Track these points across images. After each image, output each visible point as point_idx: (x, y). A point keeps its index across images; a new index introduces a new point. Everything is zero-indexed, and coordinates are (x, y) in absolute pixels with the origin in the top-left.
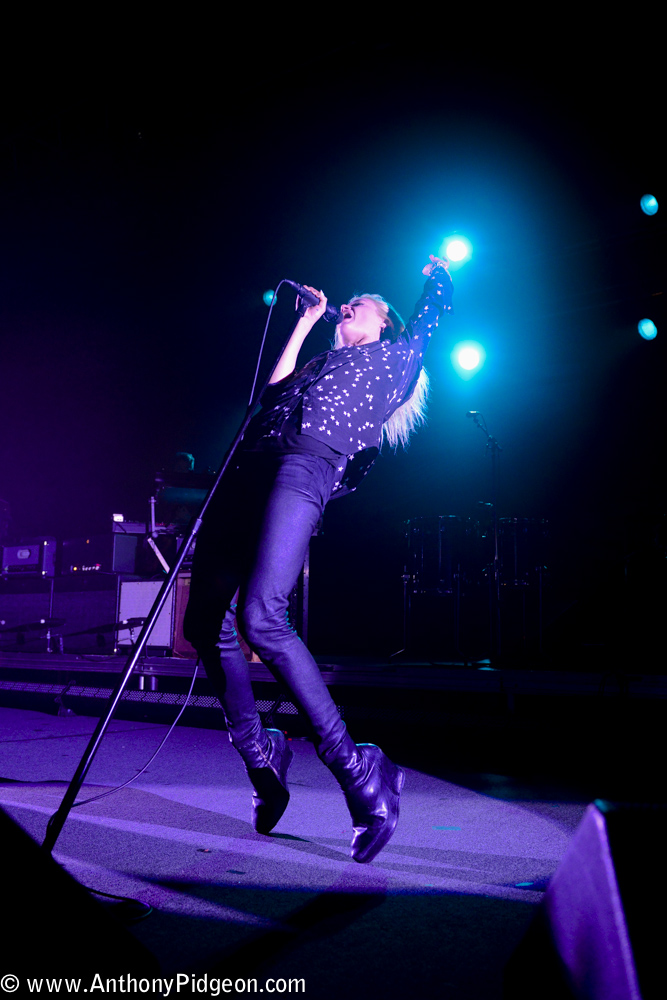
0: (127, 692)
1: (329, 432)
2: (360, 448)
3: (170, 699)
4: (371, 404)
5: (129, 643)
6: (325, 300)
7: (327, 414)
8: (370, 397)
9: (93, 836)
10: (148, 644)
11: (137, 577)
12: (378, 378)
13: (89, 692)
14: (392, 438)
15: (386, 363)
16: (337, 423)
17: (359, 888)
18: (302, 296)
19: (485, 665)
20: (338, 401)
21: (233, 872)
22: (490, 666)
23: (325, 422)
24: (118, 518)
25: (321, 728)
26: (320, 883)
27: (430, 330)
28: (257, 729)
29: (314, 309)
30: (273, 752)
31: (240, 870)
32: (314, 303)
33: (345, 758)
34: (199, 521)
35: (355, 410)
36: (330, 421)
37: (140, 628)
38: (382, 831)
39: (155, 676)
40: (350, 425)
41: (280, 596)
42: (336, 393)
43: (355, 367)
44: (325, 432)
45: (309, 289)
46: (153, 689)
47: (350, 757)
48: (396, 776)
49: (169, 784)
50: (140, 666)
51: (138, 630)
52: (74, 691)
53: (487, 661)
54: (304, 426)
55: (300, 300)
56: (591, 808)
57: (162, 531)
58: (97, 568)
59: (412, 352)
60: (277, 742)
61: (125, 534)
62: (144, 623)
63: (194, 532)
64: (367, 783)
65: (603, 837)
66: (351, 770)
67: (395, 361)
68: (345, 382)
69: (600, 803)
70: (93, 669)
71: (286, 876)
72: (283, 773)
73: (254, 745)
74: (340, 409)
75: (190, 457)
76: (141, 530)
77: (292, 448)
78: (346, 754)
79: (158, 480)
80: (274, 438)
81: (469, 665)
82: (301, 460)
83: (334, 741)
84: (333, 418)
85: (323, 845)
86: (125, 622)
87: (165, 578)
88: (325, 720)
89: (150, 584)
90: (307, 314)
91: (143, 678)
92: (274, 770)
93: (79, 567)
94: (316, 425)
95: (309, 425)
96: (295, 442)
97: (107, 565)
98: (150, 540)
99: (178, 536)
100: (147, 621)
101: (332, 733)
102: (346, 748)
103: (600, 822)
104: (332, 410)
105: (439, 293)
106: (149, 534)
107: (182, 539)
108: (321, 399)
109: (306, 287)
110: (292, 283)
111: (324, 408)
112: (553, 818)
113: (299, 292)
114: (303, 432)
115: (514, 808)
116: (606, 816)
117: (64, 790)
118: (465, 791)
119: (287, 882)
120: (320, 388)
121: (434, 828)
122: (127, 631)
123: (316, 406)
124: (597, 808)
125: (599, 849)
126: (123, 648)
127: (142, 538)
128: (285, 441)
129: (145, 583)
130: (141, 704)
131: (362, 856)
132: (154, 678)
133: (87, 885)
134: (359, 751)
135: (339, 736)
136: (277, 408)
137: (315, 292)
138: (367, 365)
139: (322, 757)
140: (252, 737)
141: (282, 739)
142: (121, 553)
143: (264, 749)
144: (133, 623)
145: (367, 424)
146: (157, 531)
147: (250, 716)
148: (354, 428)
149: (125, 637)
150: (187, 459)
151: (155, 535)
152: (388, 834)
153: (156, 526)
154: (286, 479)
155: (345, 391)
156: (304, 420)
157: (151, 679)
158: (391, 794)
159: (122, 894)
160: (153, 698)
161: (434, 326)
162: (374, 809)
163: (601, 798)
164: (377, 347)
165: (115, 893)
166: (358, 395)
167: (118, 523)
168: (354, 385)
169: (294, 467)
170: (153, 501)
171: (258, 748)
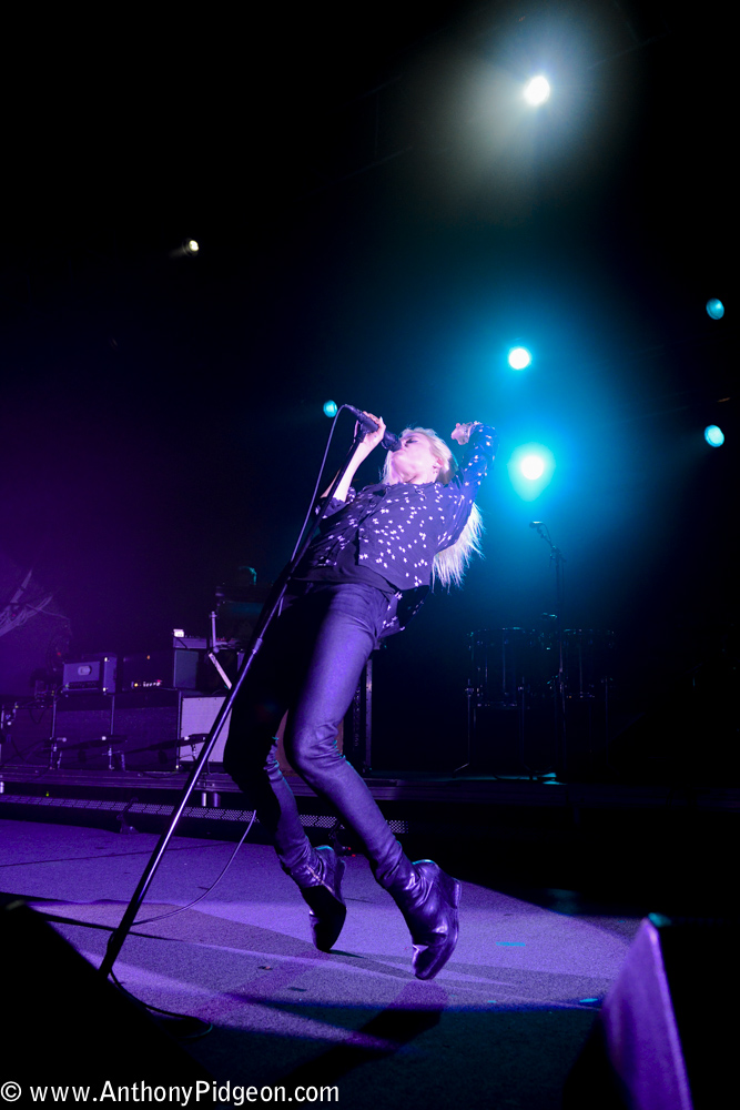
0: (188, 809)
1: (385, 565)
2: (417, 584)
3: (232, 815)
4: (424, 542)
5: (191, 759)
6: (383, 427)
7: (384, 548)
8: (423, 536)
9: (154, 954)
10: (210, 760)
11: (198, 693)
12: (431, 518)
13: (152, 809)
14: (444, 579)
15: (439, 505)
16: (393, 557)
17: (420, 1005)
18: (361, 422)
19: (550, 779)
20: (394, 536)
21: (293, 989)
22: (556, 779)
23: (382, 554)
24: (179, 633)
25: (377, 852)
26: (382, 1000)
27: (479, 478)
28: (308, 853)
29: (372, 435)
30: (325, 871)
31: (301, 987)
32: (373, 429)
33: (403, 880)
34: (259, 641)
35: (410, 546)
36: (386, 554)
37: (202, 744)
38: (443, 948)
39: (218, 793)
40: (405, 560)
41: (330, 724)
42: (393, 527)
43: (410, 505)
44: (381, 564)
45: (368, 415)
46: (216, 805)
47: (409, 878)
48: (453, 888)
49: (230, 901)
50: (202, 783)
51: (199, 746)
52: (137, 808)
53: (553, 775)
54: (361, 557)
55: (359, 426)
56: (645, 923)
57: (224, 646)
58: (158, 684)
59: (463, 497)
60: (329, 860)
61: (186, 649)
62: (207, 739)
63: (255, 652)
64: (426, 902)
65: (657, 953)
66: (410, 891)
67: (447, 504)
68: (400, 518)
69: (654, 917)
70: (153, 786)
71: (347, 993)
72: (337, 888)
73: (306, 868)
74: (395, 544)
75: (252, 570)
76: (202, 645)
77: (348, 577)
78: (404, 876)
79: (218, 595)
80: (330, 567)
81: (535, 779)
82: (358, 589)
83: (390, 865)
84: (389, 551)
85: (384, 963)
86: (187, 738)
87: (227, 693)
88: (380, 844)
89: (212, 700)
90: (366, 439)
91: (205, 795)
92: (329, 888)
93: (141, 683)
94: (373, 556)
95: (366, 556)
96: (351, 572)
97: (167, 681)
98: (211, 655)
99: (239, 650)
100: (209, 737)
101: (388, 856)
102: (403, 870)
103: (654, 937)
104: (389, 543)
105: (488, 444)
106: (210, 649)
107: (243, 655)
108: (377, 532)
109: (365, 413)
110: (352, 408)
111: (381, 541)
112: (619, 933)
113: (358, 418)
114: (360, 563)
115: (578, 923)
116: (661, 931)
117: (125, 907)
118: (530, 906)
119: (350, 999)
120: (375, 521)
121: (498, 944)
122: (189, 747)
123: (373, 538)
124: (652, 923)
125: (652, 964)
126: (185, 765)
127: (203, 653)
128: (341, 571)
129: (206, 699)
130: (204, 821)
131: (425, 974)
132: (216, 795)
133: (148, 1003)
134: (417, 870)
135: (396, 858)
136: (331, 537)
137: (375, 419)
138: (421, 504)
139: (380, 881)
140: (303, 861)
141: (333, 855)
142: (182, 669)
143: (317, 870)
144: (195, 739)
145: (422, 561)
146: (218, 647)
147: (299, 842)
148: (410, 563)
149: (187, 754)
150: (250, 572)
151: (216, 650)
152: (449, 949)
153: (217, 641)
154: (342, 607)
155: (400, 527)
156: (361, 551)
157: (213, 796)
158: (450, 908)
159: (182, 1011)
160: (216, 814)
161: (483, 475)
162: (435, 927)
163: (656, 911)
164: (430, 488)
165: (174, 1011)
166: (411, 533)
167: (178, 638)
168: (409, 522)
169: (351, 596)
170: (214, 616)
171: (310, 870)
